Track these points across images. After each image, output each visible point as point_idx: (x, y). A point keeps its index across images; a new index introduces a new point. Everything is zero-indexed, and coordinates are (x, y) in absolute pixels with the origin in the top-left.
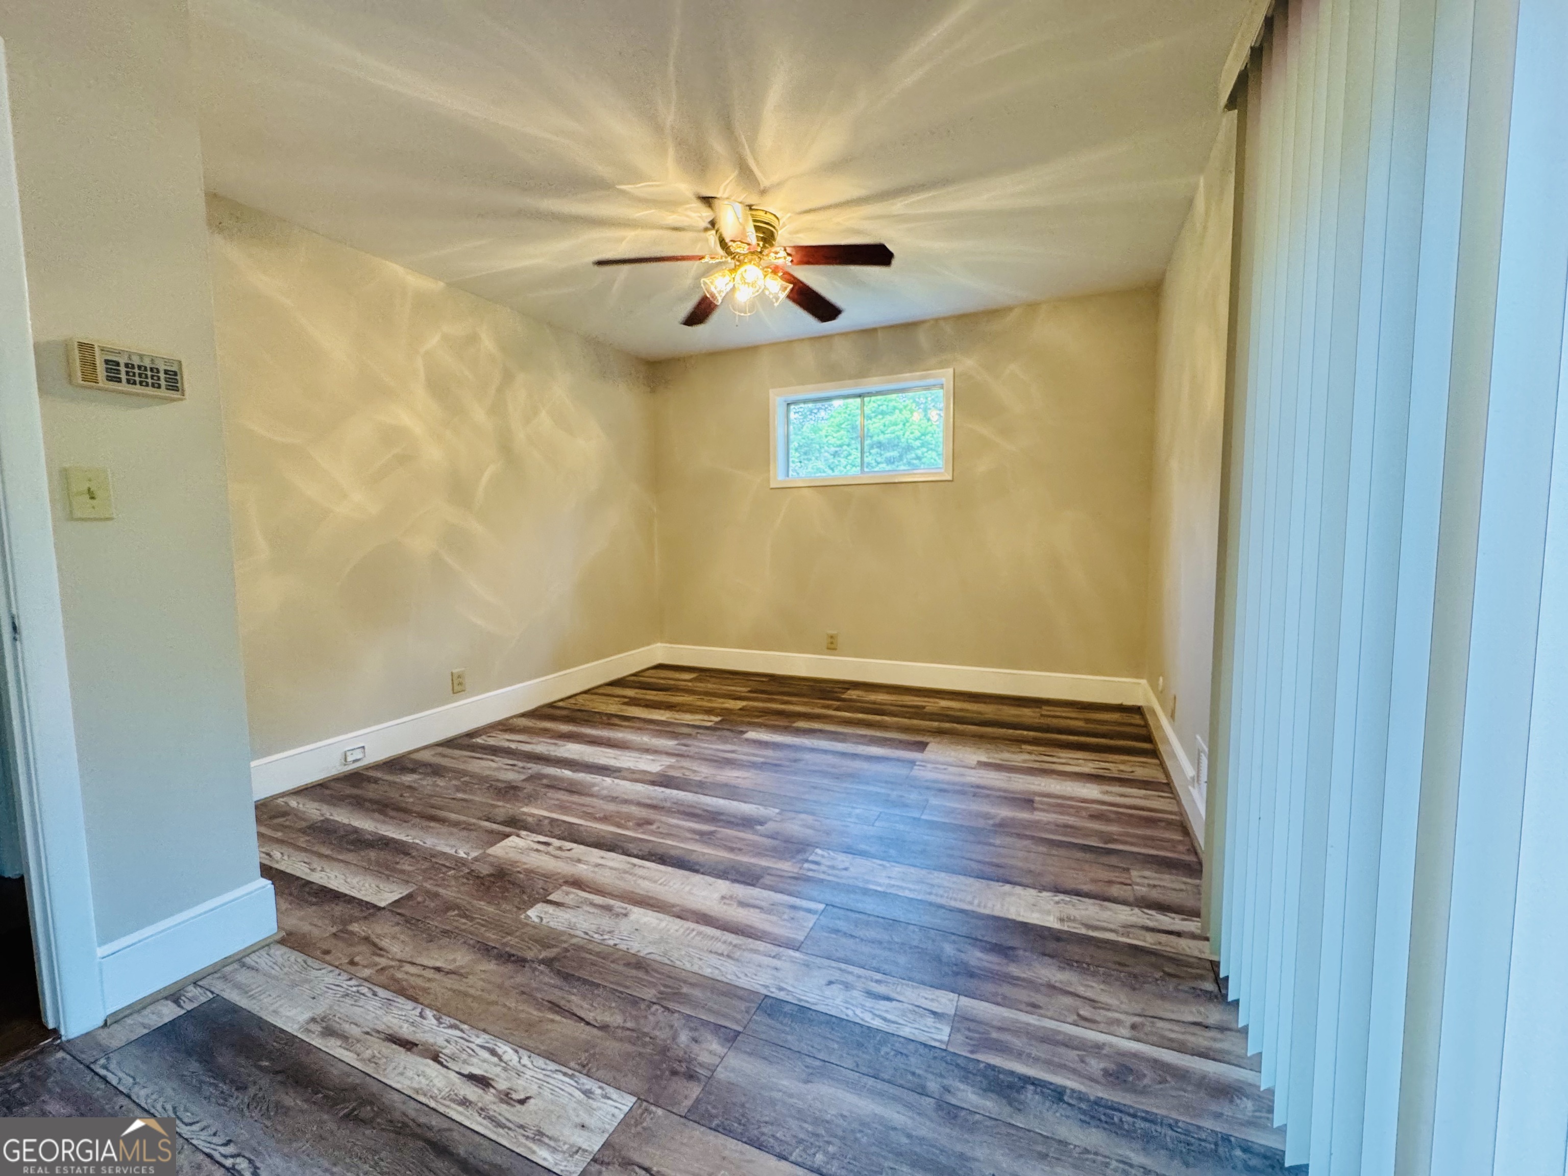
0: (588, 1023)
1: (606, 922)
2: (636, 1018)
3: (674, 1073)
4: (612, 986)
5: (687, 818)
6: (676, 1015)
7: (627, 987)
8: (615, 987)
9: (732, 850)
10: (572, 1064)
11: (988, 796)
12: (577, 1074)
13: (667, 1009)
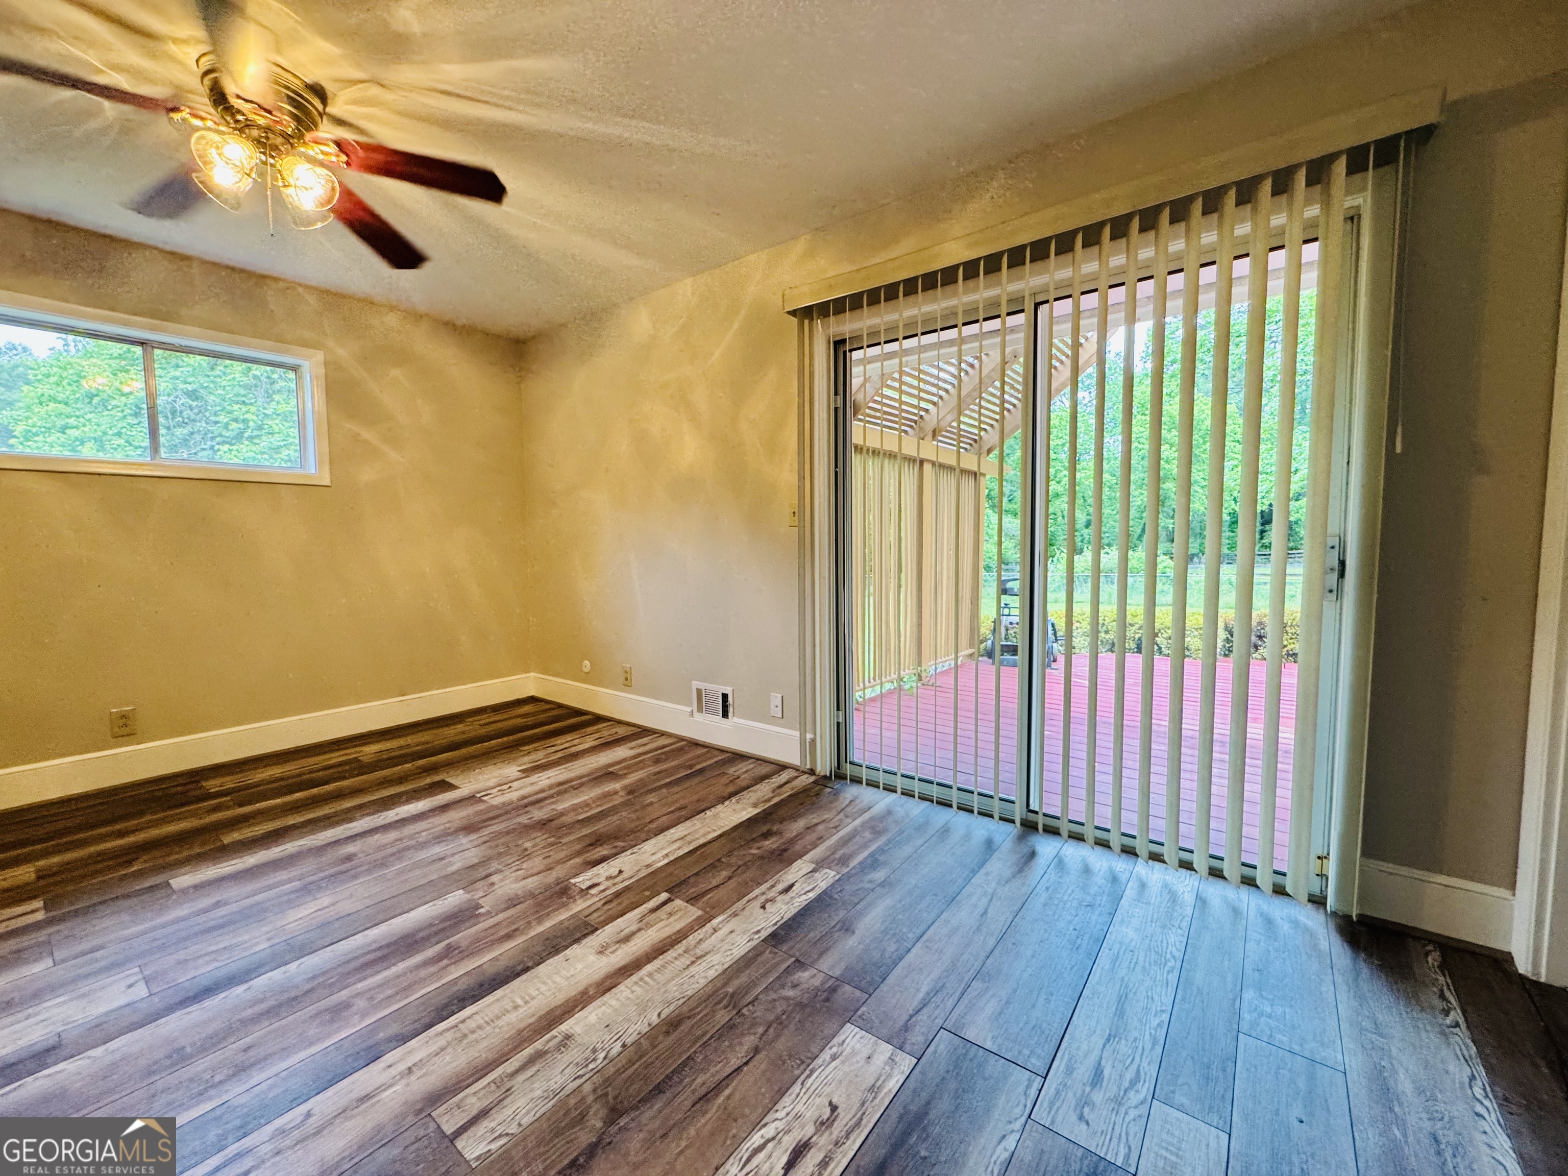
0: (746, 1063)
1: (574, 1054)
2: (754, 1024)
3: (827, 1000)
4: (698, 1045)
5: (378, 967)
6: (760, 997)
7: (705, 1034)
8: (701, 1042)
9: (509, 937)
10: (797, 1072)
11: (582, 785)
12: (811, 1067)
13: (752, 1003)
